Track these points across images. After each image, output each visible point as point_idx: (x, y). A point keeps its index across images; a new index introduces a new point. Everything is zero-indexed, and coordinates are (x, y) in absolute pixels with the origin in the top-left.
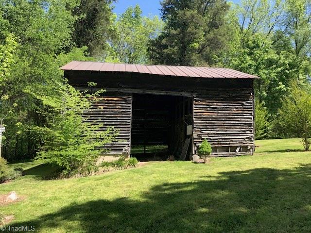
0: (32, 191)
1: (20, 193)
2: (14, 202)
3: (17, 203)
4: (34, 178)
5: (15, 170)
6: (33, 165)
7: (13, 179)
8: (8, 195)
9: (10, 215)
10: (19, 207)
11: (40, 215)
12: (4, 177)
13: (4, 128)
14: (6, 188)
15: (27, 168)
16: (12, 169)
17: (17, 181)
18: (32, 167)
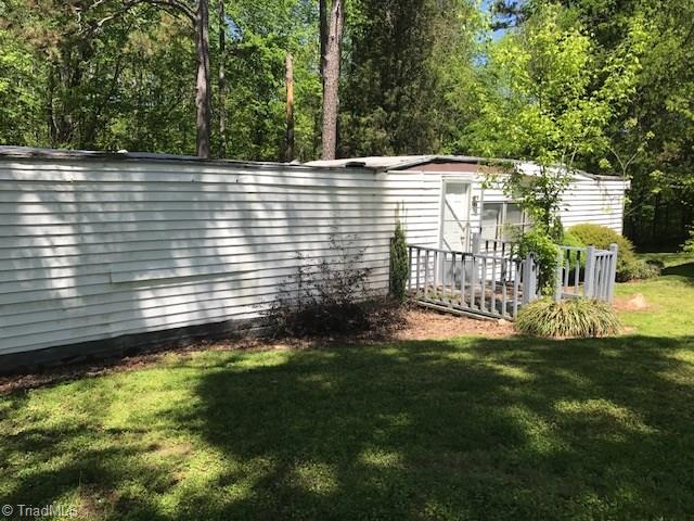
0: (674, 301)
1: (652, 301)
2: (640, 310)
3: (644, 312)
4: (685, 281)
5: (648, 262)
6: (686, 258)
7: (644, 278)
8: (631, 298)
9: (632, 326)
10: (649, 319)
11: (682, 334)
12: (627, 272)
13: (629, 182)
14: (630, 290)
15: (674, 264)
16: (643, 261)
17: (649, 282)
18: (684, 262)
